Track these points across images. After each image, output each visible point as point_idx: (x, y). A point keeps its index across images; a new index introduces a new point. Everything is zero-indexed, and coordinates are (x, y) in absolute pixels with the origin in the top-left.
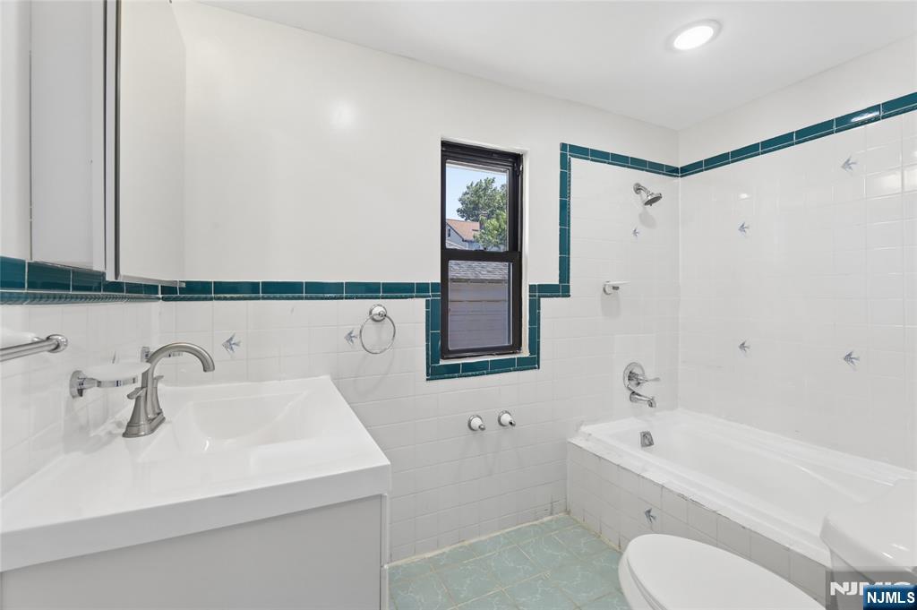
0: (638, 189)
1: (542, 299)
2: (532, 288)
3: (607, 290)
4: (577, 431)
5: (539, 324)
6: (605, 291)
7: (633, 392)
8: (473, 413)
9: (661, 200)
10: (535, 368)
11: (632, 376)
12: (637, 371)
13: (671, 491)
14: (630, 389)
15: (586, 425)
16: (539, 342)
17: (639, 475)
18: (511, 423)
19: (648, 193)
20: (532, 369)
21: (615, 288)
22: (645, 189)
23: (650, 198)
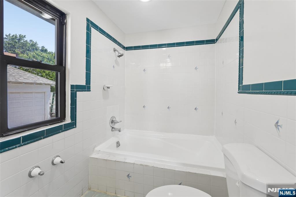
0: (115, 50)
1: (77, 92)
2: (72, 87)
3: (105, 88)
4: (93, 151)
5: (76, 105)
6: (104, 89)
7: (113, 128)
8: (32, 167)
9: (123, 56)
10: (74, 127)
11: (112, 122)
12: (114, 119)
13: (137, 164)
14: (112, 127)
15: (97, 147)
16: (76, 114)
17: (124, 162)
18: (62, 162)
19: (119, 53)
20: (72, 128)
21: (108, 88)
22: (117, 51)
23: (120, 54)
